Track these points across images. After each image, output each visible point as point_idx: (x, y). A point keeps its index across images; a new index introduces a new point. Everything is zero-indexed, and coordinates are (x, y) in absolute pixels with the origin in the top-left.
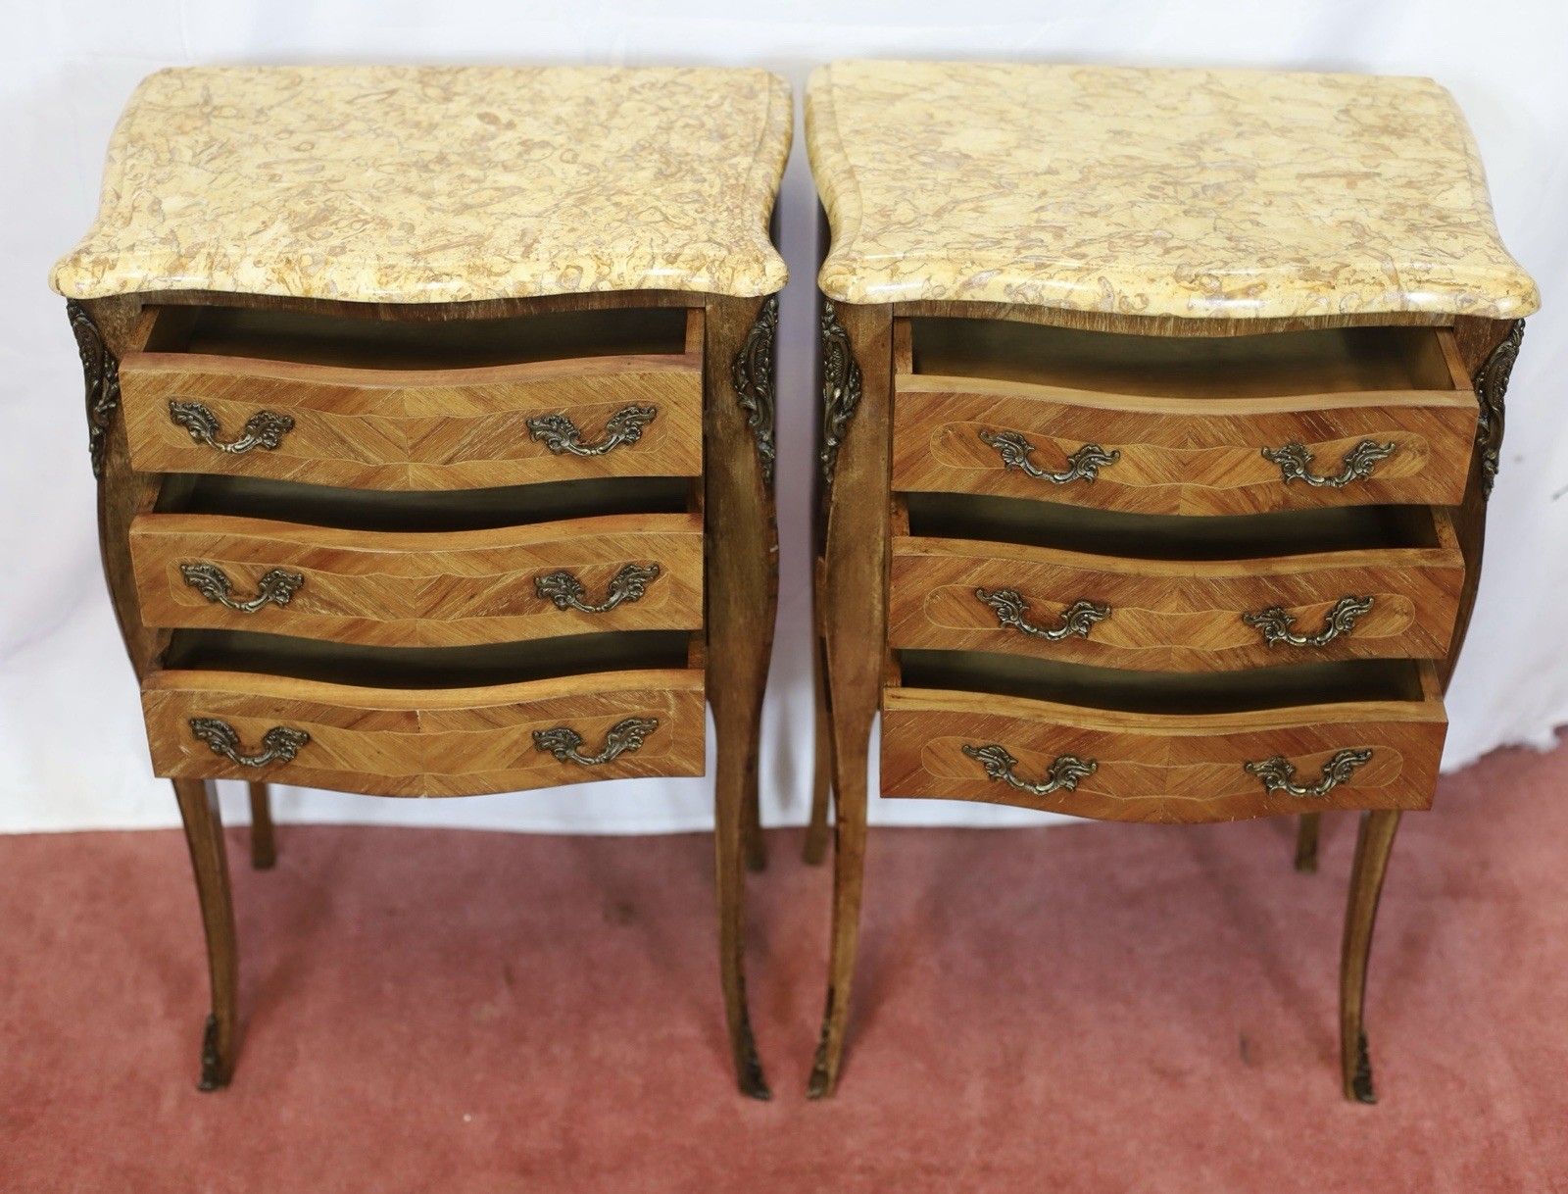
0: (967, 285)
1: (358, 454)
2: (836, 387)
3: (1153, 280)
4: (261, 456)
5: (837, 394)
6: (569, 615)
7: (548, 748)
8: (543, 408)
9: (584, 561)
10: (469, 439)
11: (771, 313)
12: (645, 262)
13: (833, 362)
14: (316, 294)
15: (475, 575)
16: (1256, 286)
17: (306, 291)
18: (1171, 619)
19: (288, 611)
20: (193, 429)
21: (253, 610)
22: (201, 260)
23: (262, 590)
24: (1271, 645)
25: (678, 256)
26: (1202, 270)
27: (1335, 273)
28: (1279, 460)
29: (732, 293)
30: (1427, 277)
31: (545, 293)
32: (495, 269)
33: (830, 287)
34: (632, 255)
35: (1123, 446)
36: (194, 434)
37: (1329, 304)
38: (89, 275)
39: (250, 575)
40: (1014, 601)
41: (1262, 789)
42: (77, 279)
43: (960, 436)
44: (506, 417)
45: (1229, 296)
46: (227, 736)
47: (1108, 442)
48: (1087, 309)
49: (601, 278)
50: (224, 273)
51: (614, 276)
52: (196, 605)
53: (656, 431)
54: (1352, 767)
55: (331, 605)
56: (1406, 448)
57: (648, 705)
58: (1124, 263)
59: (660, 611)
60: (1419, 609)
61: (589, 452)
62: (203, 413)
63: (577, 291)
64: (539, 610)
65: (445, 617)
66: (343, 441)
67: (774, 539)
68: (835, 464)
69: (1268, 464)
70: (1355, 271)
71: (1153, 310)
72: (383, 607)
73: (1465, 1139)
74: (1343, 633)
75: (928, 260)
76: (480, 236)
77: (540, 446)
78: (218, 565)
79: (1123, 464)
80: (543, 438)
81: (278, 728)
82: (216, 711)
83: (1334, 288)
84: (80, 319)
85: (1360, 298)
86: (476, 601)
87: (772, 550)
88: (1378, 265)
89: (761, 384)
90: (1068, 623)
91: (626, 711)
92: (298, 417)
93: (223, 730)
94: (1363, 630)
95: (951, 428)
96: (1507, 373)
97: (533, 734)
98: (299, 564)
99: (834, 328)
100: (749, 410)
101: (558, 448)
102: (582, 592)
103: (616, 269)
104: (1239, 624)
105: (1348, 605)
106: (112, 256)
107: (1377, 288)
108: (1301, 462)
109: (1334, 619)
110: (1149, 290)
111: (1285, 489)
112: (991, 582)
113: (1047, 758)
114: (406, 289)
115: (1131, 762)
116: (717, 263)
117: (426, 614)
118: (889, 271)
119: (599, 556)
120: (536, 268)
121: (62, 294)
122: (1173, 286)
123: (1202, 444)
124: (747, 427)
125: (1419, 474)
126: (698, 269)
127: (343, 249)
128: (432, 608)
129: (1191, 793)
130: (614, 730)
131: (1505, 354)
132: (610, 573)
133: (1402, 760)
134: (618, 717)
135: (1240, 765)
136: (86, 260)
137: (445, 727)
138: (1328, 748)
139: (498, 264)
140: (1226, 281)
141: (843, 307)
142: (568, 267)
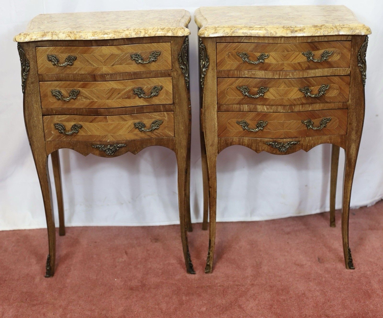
0: (233, 32)
1: (91, 65)
2: (203, 61)
3: (278, 29)
4: (69, 68)
5: (204, 63)
6: (142, 100)
7: (137, 128)
8: (135, 52)
9: (145, 85)
10: (117, 60)
11: (187, 41)
12: (156, 30)
13: (202, 54)
14: (78, 39)
15: (119, 88)
16: (303, 29)
17: (75, 38)
18: (282, 90)
19: (76, 101)
20: (53, 62)
21: (68, 101)
22: (50, 34)
23: (70, 96)
24: (307, 97)
25: (164, 29)
26: (289, 26)
27: (321, 26)
28: (306, 55)
29: (177, 35)
30: (343, 27)
31: (132, 37)
32: (120, 32)
33: (201, 34)
34: (153, 29)
35: (270, 53)
36: (53, 63)
37: (320, 33)
38: (23, 37)
39: (67, 92)
40: (246, 89)
41: (306, 128)
42: (20, 37)
43: (232, 55)
44: (126, 54)
45: (296, 31)
46: (63, 128)
47: (266, 52)
48: (262, 36)
49: (146, 33)
50: (55, 35)
51: (149, 33)
52: (54, 101)
53: (161, 58)
54: (327, 123)
55: (86, 98)
56: (335, 52)
57: (161, 117)
58: (271, 26)
59: (163, 99)
60: (340, 88)
61: (145, 62)
62: (55, 57)
63: (140, 37)
64: (134, 98)
65: (113, 99)
66: (88, 61)
67: (190, 104)
68: (204, 82)
69: (304, 56)
70: (326, 26)
71: (278, 35)
72: (98, 97)
73: (379, 275)
74: (323, 94)
75: (224, 27)
76: (116, 28)
77: (134, 62)
78: (60, 90)
79: (271, 58)
80: (134, 60)
81: (75, 124)
82: (61, 121)
83: (321, 29)
84: (20, 49)
85: (328, 31)
86: (120, 95)
87: (189, 106)
88: (331, 25)
89: (185, 61)
90: (259, 93)
91: (155, 118)
92: (77, 56)
93: (62, 126)
94: (328, 94)
95: (230, 52)
96: (366, 51)
97: (134, 124)
98: (79, 87)
99: (202, 45)
100: (182, 68)
101: (138, 62)
102: (144, 93)
103: (149, 32)
104: (299, 91)
105: (323, 87)
106: (29, 33)
107: (332, 29)
108: (311, 56)
109: (321, 90)
110: (277, 31)
111: (308, 63)
112: (241, 85)
113: (256, 122)
114: (99, 36)
115: (275, 121)
116: (173, 30)
117: (108, 99)
118: (214, 29)
119: (148, 84)
120: (130, 32)
121: (17, 42)
122: (282, 29)
123: (288, 51)
124: (182, 73)
125: (339, 60)
126: (169, 31)
127: (84, 30)
128: (110, 97)
129: (290, 129)
130: (153, 123)
131: (364, 46)
132: (151, 89)
133: (338, 120)
134: (154, 120)
135: (301, 121)
136: (22, 34)
137: (113, 121)
138: (321, 117)
140: (295, 28)
141: (204, 38)
142: (138, 31)
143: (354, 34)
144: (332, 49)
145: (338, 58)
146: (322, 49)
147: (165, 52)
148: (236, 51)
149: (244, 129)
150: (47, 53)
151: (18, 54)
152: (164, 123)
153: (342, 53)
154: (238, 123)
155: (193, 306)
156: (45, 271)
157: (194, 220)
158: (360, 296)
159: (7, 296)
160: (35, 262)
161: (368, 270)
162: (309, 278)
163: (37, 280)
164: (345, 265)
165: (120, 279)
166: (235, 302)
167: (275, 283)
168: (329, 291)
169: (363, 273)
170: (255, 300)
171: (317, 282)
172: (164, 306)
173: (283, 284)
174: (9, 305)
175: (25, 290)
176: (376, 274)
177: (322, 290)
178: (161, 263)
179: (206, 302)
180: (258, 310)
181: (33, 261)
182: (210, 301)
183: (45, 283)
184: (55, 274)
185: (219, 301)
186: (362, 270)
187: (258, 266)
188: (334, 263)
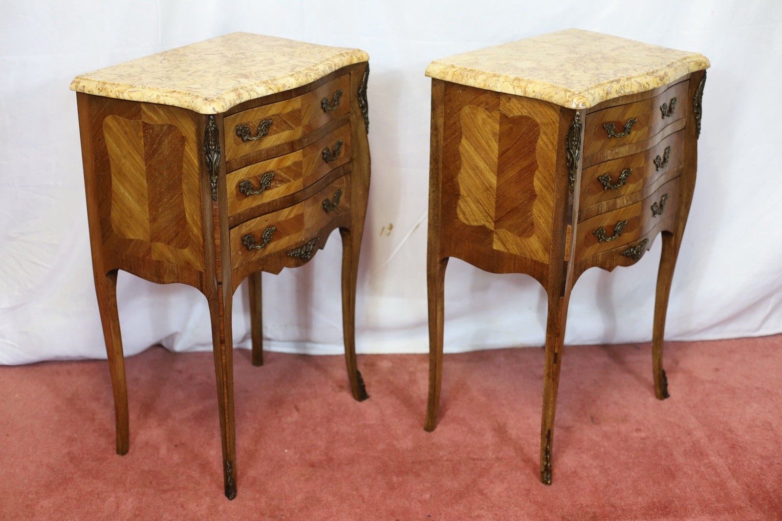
57: (340, 184)
110: (648, 81)
155: (411, 492)
158: (658, 475)
159: (120, 477)
162: (580, 448)
163: (163, 451)
165: (293, 450)
166: (473, 485)
168: (613, 468)
170: (502, 482)
171: (592, 453)
172: (365, 492)
174: (125, 491)
175: (146, 468)
177: (602, 466)
178: (353, 425)
179: (429, 485)
182: (434, 483)
185: (449, 483)
187: (500, 430)
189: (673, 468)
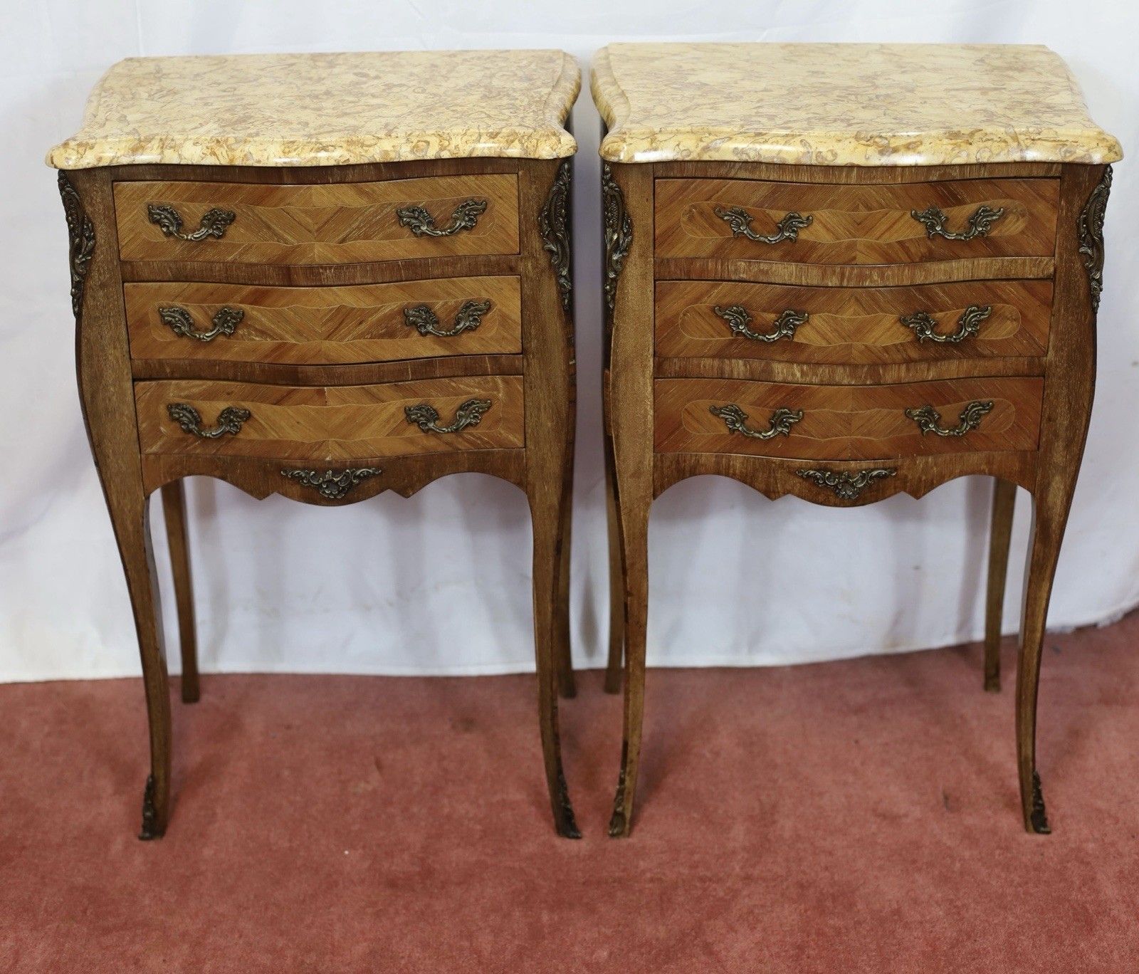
0: (706, 149)
1: (280, 238)
2: (614, 232)
3: (840, 141)
4: (211, 244)
5: (615, 237)
6: (428, 340)
7: (415, 421)
8: (409, 201)
9: (438, 297)
10: (357, 223)
11: (566, 174)
12: (474, 138)
13: (611, 212)
14: (238, 162)
15: (363, 306)
16: (915, 143)
17: (232, 160)
18: (849, 320)
19: (232, 340)
20: (165, 226)
21: (209, 339)
22: (155, 143)
23: (215, 325)
24: (922, 342)
25: (497, 134)
26: (875, 133)
27: (972, 134)
28: (922, 220)
29: (536, 156)
30: (1039, 137)
31: (403, 159)
32: (367, 143)
33: (607, 153)
34: (465, 134)
35: (815, 212)
36: (164, 229)
37: (968, 155)
38: (75, 152)
39: (207, 314)
40: (741, 313)
41: (918, 431)
42: (67, 155)
43: (701, 213)
44: (383, 207)
45: (895, 150)
46: (193, 416)
47: (804, 210)
48: (792, 162)
49: (442, 148)
50: (172, 150)
51: (452, 147)
52: (168, 340)
53: (487, 219)
54: (980, 415)
55: (263, 333)
56: (1011, 212)
57: (484, 389)
58: (819, 131)
59: (492, 338)
60: (1024, 316)
61: (440, 233)
62: (172, 213)
63: (426, 158)
64: (407, 336)
65: (341, 340)
66: (269, 228)
67: (572, 355)
68: (615, 294)
69: (916, 223)
70: (986, 134)
71: (841, 161)
72: (299, 333)
74: (971, 334)
75: (678, 132)
76: (355, 126)
77: (406, 231)
78: (185, 308)
79: (816, 226)
80: (408, 224)
81: (228, 408)
82: (187, 397)
83: (971, 144)
84: (68, 189)
85: (991, 151)
86: (363, 327)
87: (571, 363)
88: (1003, 130)
89: (560, 231)
90: (779, 328)
91: (469, 393)
92: (237, 211)
93: (190, 412)
94: (986, 333)
95: (694, 207)
97: (405, 409)
98: (241, 302)
99: (611, 184)
100: (551, 251)
101: (419, 232)
102: (437, 322)
103: (454, 143)
104: (898, 325)
105: (973, 311)
106: (92, 141)
107: (1003, 144)
108: (939, 221)
109: (965, 322)
110: (837, 147)
111: (929, 243)
112: (725, 301)
113: (767, 412)
114: (303, 156)
115: (826, 409)
116: (526, 138)
117: (329, 337)
118: (649, 140)
119: (449, 294)
120: (396, 142)
121: (56, 167)
122: (854, 143)
123: (869, 208)
124: (550, 265)
125: (1023, 232)
126: (513, 141)
127: (257, 134)
128: (333, 332)
129: (869, 435)
130: (461, 408)
132: (456, 308)
133: (1014, 409)
134: (463, 399)
135: (902, 411)
136: (72, 144)
137: (344, 401)
138: (962, 400)
139: (369, 140)
140: (892, 140)
141: (618, 165)
142: (419, 141)
143: (1069, 159)
144: (1002, 202)
145: (1020, 229)
146: (972, 202)
147: (501, 201)
148: (712, 202)
149: (732, 431)
150: (148, 200)
151: (61, 201)
152: (494, 407)
153: (1031, 214)
154: (715, 411)
155: (573, 945)
156: (141, 820)
157: (579, 661)
158: (1061, 922)
160: (110, 789)
161: (1091, 837)
162: (914, 862)
163: (117, 846)
164: (1022, 820)
165: (360, 851)
166: (694, 934)
167: (813, 874)
168: (972, 905)
169: (1073, 846)
170: (753, 929)
171: (937, 872)
172: (485, 942)
173: (836, 878)
174: (35, 928)
175: (80, 881)
176: (1112, 850)
177: (951, 901)
178: (481, 801)
179: (609, 932)
180: (761, 962)
181: (106, 785)
182: (620, 928)
183: (138, 860)
184: (170, 830)
185: (652, 929)
186: (1073, 836)
187: (764, 818)
188: (989, 813)
189: (1091, 908)
